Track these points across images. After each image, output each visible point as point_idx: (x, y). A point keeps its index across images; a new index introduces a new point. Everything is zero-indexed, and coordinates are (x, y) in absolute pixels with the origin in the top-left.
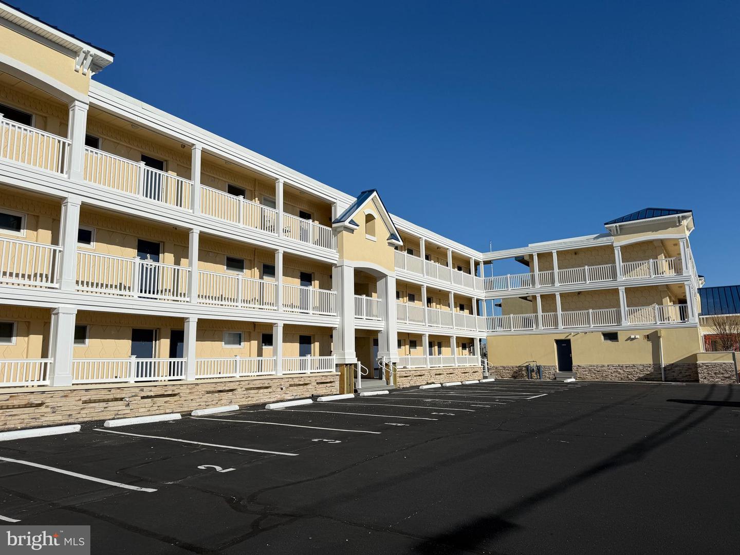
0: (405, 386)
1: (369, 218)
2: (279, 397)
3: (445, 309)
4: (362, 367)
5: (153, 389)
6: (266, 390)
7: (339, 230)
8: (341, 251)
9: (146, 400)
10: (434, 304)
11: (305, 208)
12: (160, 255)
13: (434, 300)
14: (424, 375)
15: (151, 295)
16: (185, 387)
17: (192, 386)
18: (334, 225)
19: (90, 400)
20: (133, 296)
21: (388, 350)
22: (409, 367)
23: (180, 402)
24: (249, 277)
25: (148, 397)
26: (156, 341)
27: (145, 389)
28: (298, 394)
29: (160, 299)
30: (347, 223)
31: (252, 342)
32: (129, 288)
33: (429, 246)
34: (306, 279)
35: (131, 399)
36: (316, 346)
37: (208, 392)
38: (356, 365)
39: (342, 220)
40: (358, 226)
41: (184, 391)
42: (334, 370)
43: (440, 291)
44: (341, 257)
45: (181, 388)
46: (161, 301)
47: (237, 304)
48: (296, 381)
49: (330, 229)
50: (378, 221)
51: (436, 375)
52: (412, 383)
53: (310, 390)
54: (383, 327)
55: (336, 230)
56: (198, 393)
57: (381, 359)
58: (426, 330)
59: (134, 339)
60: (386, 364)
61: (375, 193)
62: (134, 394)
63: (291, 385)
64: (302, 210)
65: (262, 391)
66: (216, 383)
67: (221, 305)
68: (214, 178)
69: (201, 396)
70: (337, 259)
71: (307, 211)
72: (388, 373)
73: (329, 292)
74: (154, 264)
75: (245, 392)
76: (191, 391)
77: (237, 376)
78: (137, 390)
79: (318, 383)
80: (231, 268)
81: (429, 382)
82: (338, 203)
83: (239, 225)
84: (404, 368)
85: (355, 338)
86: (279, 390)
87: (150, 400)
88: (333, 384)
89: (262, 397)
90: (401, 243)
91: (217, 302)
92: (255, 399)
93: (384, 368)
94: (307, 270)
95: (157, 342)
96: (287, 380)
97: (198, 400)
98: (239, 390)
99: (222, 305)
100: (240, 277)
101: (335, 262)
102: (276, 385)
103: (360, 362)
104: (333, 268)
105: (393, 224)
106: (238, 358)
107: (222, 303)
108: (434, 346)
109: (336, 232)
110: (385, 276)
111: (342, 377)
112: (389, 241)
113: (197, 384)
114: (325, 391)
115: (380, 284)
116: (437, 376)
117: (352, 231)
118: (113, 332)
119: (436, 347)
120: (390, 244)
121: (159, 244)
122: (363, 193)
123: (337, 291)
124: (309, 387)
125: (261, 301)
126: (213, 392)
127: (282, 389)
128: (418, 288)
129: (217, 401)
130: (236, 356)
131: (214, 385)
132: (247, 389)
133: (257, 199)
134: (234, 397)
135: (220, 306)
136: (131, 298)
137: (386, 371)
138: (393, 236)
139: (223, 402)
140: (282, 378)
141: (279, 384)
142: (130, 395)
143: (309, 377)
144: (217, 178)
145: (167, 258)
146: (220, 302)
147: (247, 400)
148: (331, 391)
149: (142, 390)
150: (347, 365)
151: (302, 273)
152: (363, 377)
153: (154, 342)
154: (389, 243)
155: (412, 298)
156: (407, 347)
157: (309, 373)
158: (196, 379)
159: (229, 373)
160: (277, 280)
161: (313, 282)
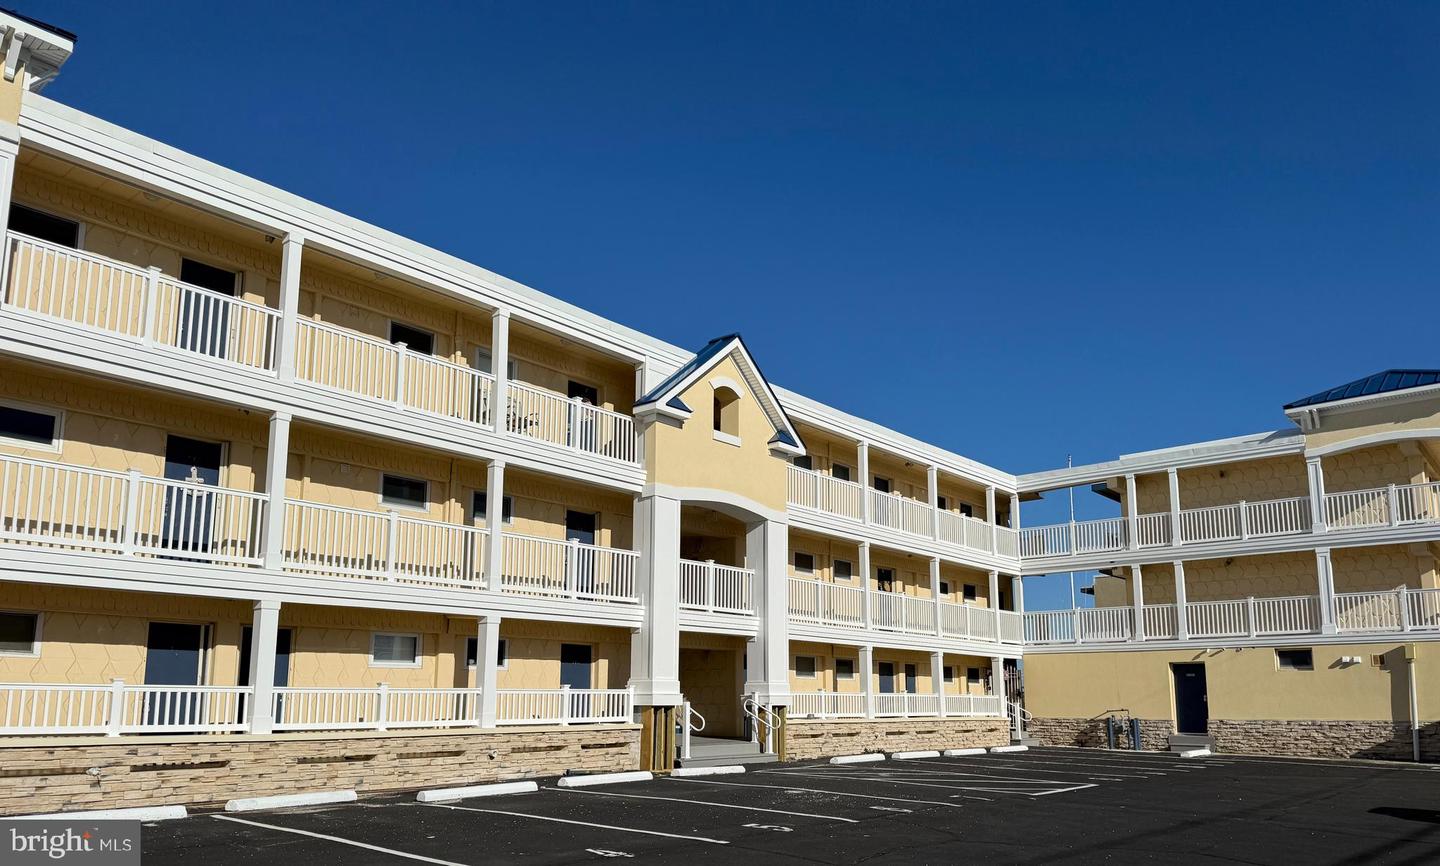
0: (807, 757)
1: (723, 398)
2: (483, 774)
3: (923, 593)
4: (693, 715)
5: (162, 750)
6: (450, 760)
7: (647, 420)
8: (650, 467)
9: (142, 774)
10: (899, 584)
11: (582, 376)
12: (221, 468)
13: (899, 574)
14: (857, 733)
15: (199, 555)
16: (244, 748)
17: (263, 746)
18: (636, 410)
20: (120, 553)
21: (766, 678)
22: (823, 716)
23: (228, 780)
24: (440, 519)
25: (145, 768)
26: (206, 649)
27: (141, 750)
28: (534, 768)
29: (217, 563)
30: (661, 405)
32: (114, 534)
33: (878, 457)
35: (104, 771)
36: (601, 668)
37: (303, 761)
38: (683, 707)
39: (653, 398)
40: (690, 412)
41: (240, 757)
42: (629, 718)
43: (910, 555)
44: (651, 477)
45: (234, 749)
46: (218, 567)
47: (386, 574)
48: (530, 742)
49: (628, 418)
50: (746, 404)
51: (888, 734)
52: (827, 750)
53: (564, 761)
54: (757, 628)
55: (642, 422)
56: (276, 762)
57: (750, 697)
58: (867, 637)
59: (152, 644)
60: (761, 710)
61: (736, 342)
62: (112, 761)
63: (514, 750)
64: (572, 380)
65: (440, 760)
66: (323, 741)
67: (367, 577)
69: (285, 769)
70: (643, 483)
71: (583, 380)
72: (762, 727)
73: (626, 552)
74: (207, 489)
75: (396, 763)
76: (257, 757)
77: (382, 727)
78: (121, 753)
79: (583, 747)
80: (393, 499)
81: (871, 748)
82: (649, 363)
83: (394, 404)
84: (809, 717)
85: (680, 649)
86: (485, 759)
87: (153, 774)
88: (623, 750)
89: (440, 774)
90: (801, 451)
91: (357, 571)
92: (422, 778)
93: (756, 716)
94: (582, 506)
95: (210, 651)
96: (506, 738)
97: (274, 778)
98: (382, 758)
99: (370, 578)
100: (394, 517)
101: (639, 489)
102: (476, 748)
103: (688, 704)
104: (636, 501)
105: (781, 406)
106: (384, 690)
107: (370, 573)
108: (898, 673)
109: (642, 424)
110: (762, 521)
111: (645, 731)
112: (773, 446)
113: (273, 743)
114: (600, 764)
115: (752, 538)
116: (891, 737)
117: (679, 423)
118: (99, 630)
119: (902, 676)
120: (775, 452)
121: (219, 446)
122: (712, 342)
123: (642, 550)
124: (560, 753)
125: (467, 571)
126: (312, 761)
127: (492, 758)
128: (852, 547)
129: (326, 780)
130: (379, 684)
131: (317, 746)
132: (401, 756)
133: (459, 353)
134: (368, 772)
135: (363, 580)
137: (760, 724)
138: (783, 436)
139: (338, 781)
140: (493, 735)
141: (484, 746)
142: (103, 762)
143: (562, 733)
144: (366, 310)
145: (236, 477)
146: (364, 572)
147: (400, 779)
148: (618, 764)
149: (134, 753)
150: (657, 708)
151: (570, 513)
152: (693, 733)
153: (201, 651)
154: (772, 450)
155: (845, 569)
156: (829, 673)
157: (565, 724)
158: (274, 732)
159: (361, 720)
160: (490, 525)
161: (597, 532)
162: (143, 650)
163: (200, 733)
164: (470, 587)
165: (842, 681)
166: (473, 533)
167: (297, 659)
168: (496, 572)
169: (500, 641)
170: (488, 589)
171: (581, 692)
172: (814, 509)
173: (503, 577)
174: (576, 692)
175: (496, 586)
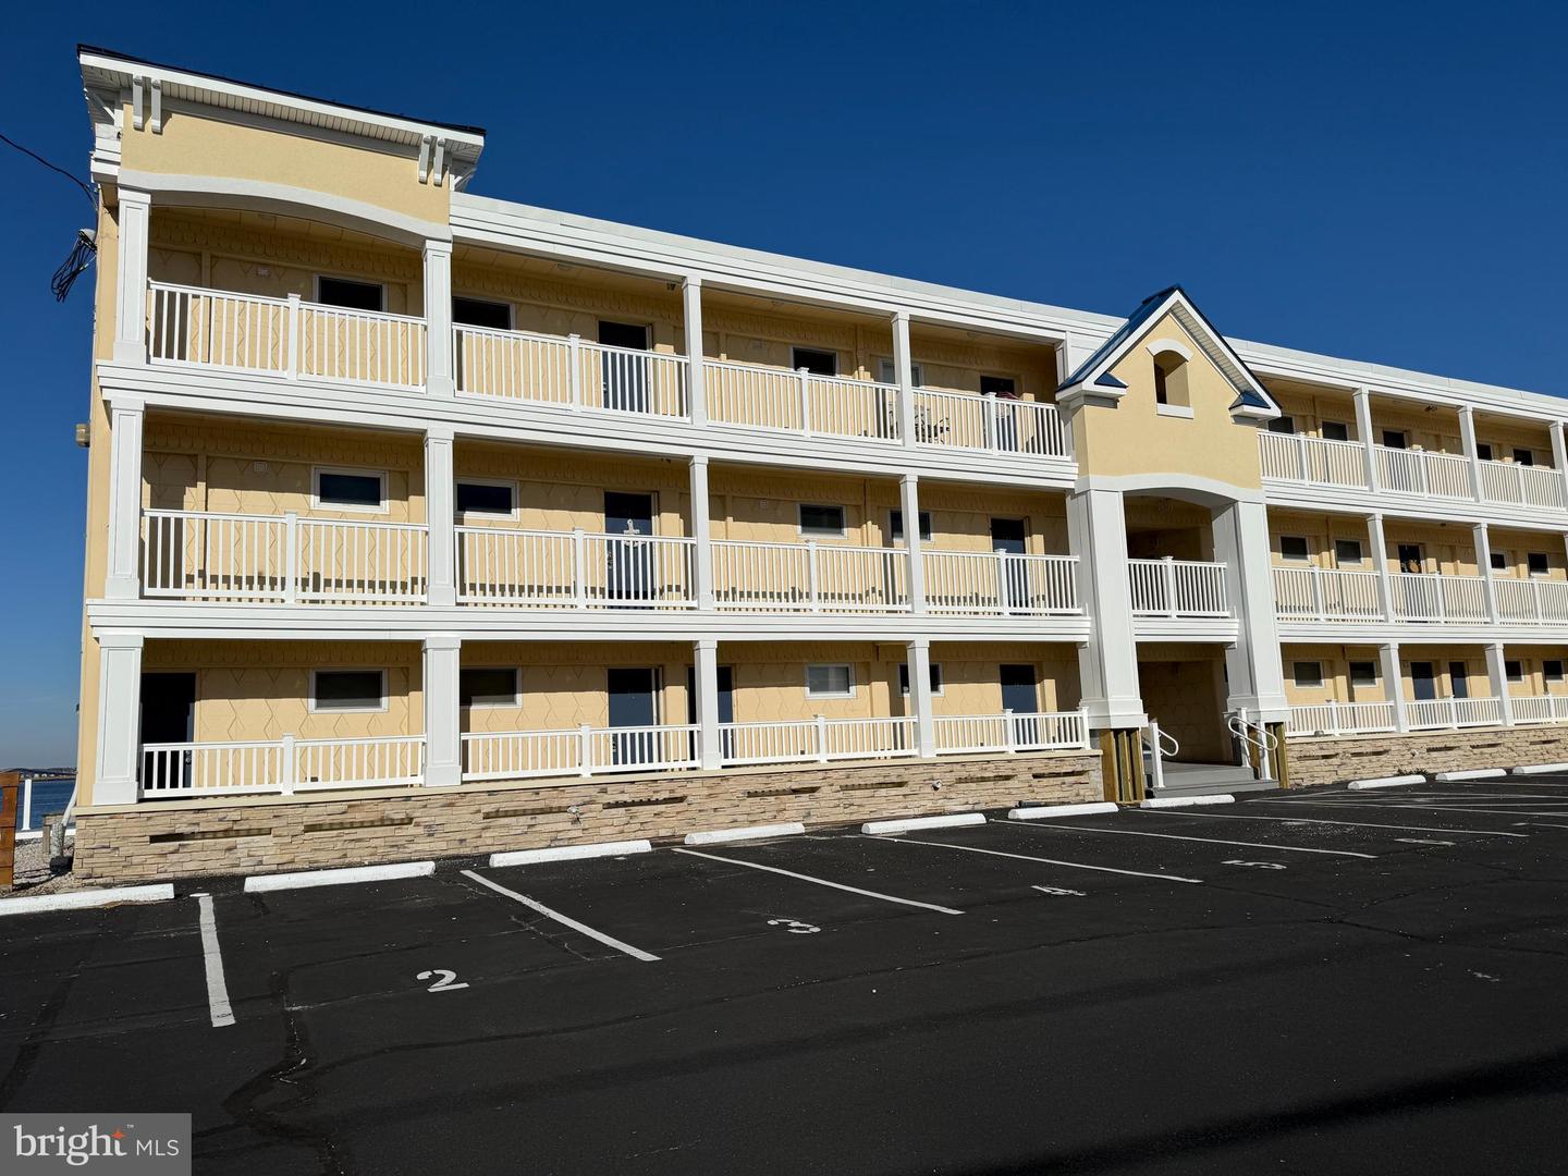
0: (1317, 782)
1: (1166, 364)
2: (929, 805)
3: (1467, 572)
4: (1162, 739)
5: (627, 788)
6: (894, 791)
7: (1073, 405)
8: (1082, 457)
9: (613, 811)
10: (1432, 562)
11: (994, 368)
12: (653, 517)
13: (1429, 549)
14: (1386, 752)
15: (641, 602)
16: (698, 783)
17: (714, 780)
18: (1059, 396)
19: (498, 811)
21: (1253, 690)
22: (1336, 732)
23: (688, 815)
24: (859, 544)
25: (617, 805)
26: (657, 691)
27: (610, 788)
28: (981, 799)
29: (659, 608)
30: (1088, 385)
31: (875, 684)
32: (568, 589)
33: (1383, 407)
34: (1008, 533)
35: (581, 809)
36: (1047, 689)
37: (750, 795)
38: (1147, 731)
39: (1078, 379)
40: (1125, 387)
41: (695, 792)
42: (1085, 744)
43: (1444, 524)
44: (1084, 470)
45: (689, 785)
46: (661, 612)
47: (809, 605)
48: (975, 771)
49: (1051, 407)
50: (1198, 370)
51: (1429, 750)
52: (1346, 772)
53: (1014, 792)
54: (1236, 632)
55: (1067, 408)
56: (728, 796)
57: (1236, 714)
59: (614, 688)
60: (1250, 729)
61: (1177, 296)
62: (587, 799)
63: (960, 781)
64: (986, 375)
65: (883, 792)
66: (769, 775)
67: (796, 610)
68: (760, 340)
69: (736, 803)
70: (1076, 477)
71: (997, 373)
72: (1254, 749)
73: (1061, 558)
74: (641, 539)
75: (840, 795)
76: (711, 792)
77: (823, 759)
78: (593, 791)
79: (1035, 776)
80: (810, 529)
81: (1408, 769)
82: (1069, 339)
84: (1316, 735)
85: (1139, 663)
86: (929, 789)
87: (622, 810)
88: (1082, 779)
89: (885, 806)
90: (1275, 412)
91: (784, 605)
92: (867, 809)
93: (1245, 736)
94: (1008, 513)
95: (661, 691)
96: (948, 768)
97: (729, 811)
98: (825, 790)
99: (798, 610)
100: (812, 547)
101: (1071, 485)
102: (918, 779)
103: (1155, 725)
104: (1068, 499)
105: (1242, 362)
106: (821, 722)
107: (797, 605)
108: (1439, 674)
109: (1067, 411)
110: (1230, 503)
111: (1106, 757)
112: (1237, 411)
113: (723, 778)
114: (1057, 794)
115: (1220, 525)
116: (1434, 754)
117: (1112, 402)
118: (567, 679)
119: (1446, 678)
120: (1241, 419)
121: (649, 498)
122: (1146, 302)
123: (1081, 553)
124: (1010, 783)
125: (890, 594)
126: (763, 794)
127: (936, 789)
128: (1359, 522)
129: (775, 813)
130: (816, 716)
131: (764, 780)
132: (845, 788)
133: (862, 368)
134: (816, 805)
135: (792, 613)
136: (574, 610)
137: (1251, 746)
138: (1248, 397)
139: (787, 814)
140: (934, 764)
141: (926, 777)
142: (580, 801)
143: (1009, 761)
144: (768, 341)
145: (667, 523)
146: (791, 605)
147: (847, 811)
148: (1078, 795)
149: (604, 791)
150: (1117, 732)
152: (1164, 758)
153: (654, 693)
154: (1235, 416)
155: (1352, 549)
156: (1342, 680)
157: (1012, 752)
158: (723, 767)
159: (803, 753)
160: (907, 544)
161: (1027, 540)
162: (605, 696)
163: (660, 771)
164: (896, 612)
165: (1360, 688)
166: (891, 555)
167: (739, 695)
168: (919, 593)
169: (931, 667)
170: (913, 612)
171: (1026, 716)
172: (1300, 481)
173: (927, 598)
174: (1020, 716)
175: (922, 608)
